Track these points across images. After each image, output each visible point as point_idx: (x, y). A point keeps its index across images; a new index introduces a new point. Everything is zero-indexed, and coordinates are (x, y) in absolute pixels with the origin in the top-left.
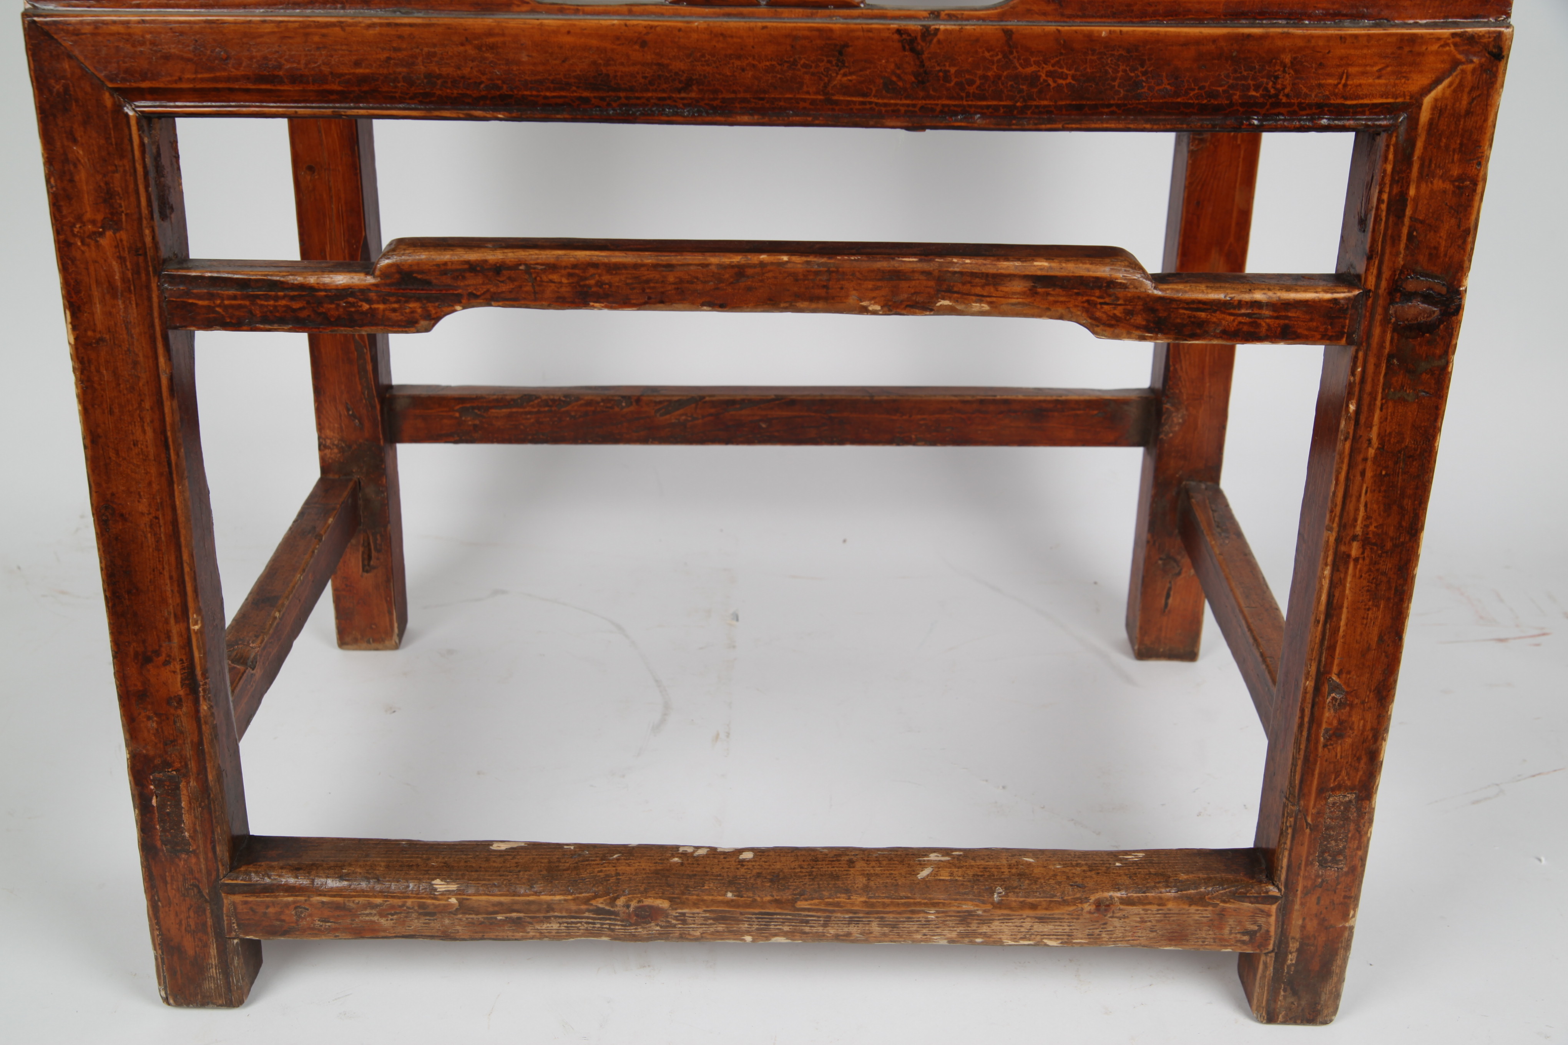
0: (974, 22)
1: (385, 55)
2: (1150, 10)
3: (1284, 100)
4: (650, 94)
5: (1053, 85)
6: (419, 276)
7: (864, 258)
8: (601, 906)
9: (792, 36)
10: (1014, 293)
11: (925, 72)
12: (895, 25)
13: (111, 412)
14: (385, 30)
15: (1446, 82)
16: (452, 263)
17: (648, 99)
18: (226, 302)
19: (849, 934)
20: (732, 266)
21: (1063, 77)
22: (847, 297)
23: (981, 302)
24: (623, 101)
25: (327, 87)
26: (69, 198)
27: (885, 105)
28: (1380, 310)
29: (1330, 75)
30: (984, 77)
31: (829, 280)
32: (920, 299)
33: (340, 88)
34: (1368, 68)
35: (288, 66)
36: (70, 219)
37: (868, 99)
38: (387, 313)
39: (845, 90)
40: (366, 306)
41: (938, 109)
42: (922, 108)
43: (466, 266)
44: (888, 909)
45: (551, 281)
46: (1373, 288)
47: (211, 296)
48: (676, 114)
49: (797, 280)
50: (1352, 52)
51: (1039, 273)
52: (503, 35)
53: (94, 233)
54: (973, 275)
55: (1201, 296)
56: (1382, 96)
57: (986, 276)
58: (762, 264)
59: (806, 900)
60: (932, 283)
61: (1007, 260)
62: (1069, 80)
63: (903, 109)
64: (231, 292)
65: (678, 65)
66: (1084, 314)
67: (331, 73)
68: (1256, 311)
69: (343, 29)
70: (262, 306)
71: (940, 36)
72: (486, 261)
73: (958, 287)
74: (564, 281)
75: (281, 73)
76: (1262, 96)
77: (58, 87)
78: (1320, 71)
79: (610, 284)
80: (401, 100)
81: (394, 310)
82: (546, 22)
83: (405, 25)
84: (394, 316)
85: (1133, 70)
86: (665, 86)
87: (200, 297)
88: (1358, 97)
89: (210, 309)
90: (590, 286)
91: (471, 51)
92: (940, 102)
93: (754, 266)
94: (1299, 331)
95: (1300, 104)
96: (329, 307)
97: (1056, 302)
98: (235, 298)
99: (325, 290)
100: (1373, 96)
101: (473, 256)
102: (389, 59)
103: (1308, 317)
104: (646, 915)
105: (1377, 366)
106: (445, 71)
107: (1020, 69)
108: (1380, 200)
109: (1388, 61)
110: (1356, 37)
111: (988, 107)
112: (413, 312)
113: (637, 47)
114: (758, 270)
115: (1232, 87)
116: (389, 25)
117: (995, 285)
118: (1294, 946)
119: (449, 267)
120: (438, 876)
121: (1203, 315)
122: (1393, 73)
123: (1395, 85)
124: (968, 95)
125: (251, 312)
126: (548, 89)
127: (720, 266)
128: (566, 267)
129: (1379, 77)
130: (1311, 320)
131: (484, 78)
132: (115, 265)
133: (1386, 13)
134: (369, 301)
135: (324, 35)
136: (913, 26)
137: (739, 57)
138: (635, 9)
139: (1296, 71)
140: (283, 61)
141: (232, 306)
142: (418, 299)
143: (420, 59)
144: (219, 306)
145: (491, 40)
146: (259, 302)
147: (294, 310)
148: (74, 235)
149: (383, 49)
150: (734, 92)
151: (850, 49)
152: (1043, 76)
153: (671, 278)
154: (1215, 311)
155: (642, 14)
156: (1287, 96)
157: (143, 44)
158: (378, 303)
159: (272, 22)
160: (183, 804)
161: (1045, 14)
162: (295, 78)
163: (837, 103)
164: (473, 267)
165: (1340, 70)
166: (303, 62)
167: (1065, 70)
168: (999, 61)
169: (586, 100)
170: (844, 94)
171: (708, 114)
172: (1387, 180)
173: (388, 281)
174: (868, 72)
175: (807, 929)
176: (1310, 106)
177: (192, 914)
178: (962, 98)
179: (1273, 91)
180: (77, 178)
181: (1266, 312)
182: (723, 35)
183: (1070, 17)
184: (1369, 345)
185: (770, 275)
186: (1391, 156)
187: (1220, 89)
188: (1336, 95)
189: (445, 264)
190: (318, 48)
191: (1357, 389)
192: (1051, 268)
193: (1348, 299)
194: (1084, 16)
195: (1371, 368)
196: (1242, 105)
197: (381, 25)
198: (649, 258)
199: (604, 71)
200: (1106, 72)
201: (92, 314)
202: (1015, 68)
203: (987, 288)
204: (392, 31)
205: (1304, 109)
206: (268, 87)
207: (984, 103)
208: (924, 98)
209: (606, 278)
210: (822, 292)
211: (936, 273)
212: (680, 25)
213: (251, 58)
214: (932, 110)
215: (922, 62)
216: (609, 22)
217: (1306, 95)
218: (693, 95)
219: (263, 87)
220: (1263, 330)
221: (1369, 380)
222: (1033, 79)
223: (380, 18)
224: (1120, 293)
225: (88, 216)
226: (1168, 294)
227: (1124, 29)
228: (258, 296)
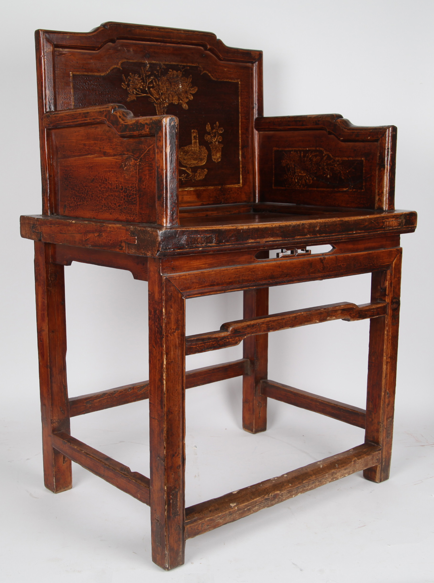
0: (329, 255)
1: (234, 276)
6: (238, 330)
7: (315, 310)
8: (266, 497)
11: (324, 267)
12: (319, 258)
13: (172, 382)
15: (396, 259)
18: (199, 345)
19: (312, 487)
20: (294, 316)
21: (345, 265)
23: (334, 317)
26: (169, 323)
28: (390, 307)
30: (333, 267)
34: (386, 258)
35: (216, 281)
36: (169, 329)
37: (316, 274)
39: (312, 273)
40: (228, 340)
41: (326, 275)
42: (323, 275)
43: (247, 326)
44: (319, 477)
45: (263, 327)
46: (389, 302)
47: (196, 344)
50: (384, 255)
51: (343, 308)
53: (173, 332)
55: (366, 309)
57: (335, 311)
59: (304, 480)
60: (326, 314)
64: (201, 342)
65: (285, 271)
67: (225, 282)
69: (227, 271)
70: (207, 345)
72: (250, 324)
75: (215, 283)
77: (170, 294)
78: (380, 259)
81: (233, 340)
82: (263, 264)
83: (239, 268)
84: (233, 342)
85: (354, 262)
86: (283, 276)
87: (194, 345)
88: (385, 263)
89: (196, 348)
90: (270, 326)
91: (250, 273)
92: (326, 273)
93: (298, 316)
94: (380, 313)
98: (201, 344)
99: (220, 338)
101: (248, 323)
102: (235, 277)
104: (275, 497)
105: (390, 319)
109: (388, 256)
116: (236, 269)
118: (384, 460)
119: (244, 327)
120: (230, 503)
124: (331, 271)
128: (266, 323)
131: (252, 279)
132: (177, 340)
134: (228, 339)
135: (224, 273)
136: (322, 257)
137: (295, 268)
138: (275, 259)
139: (376, 260)
141: (201, 346)
142: (238, 336)
144: (198, 347)
145: (254, 270)
146: (206, 344)
147: (213, 345)
148: (169, 333)
153: (284, 322)
156: (376, 265)
157: (188, 280)
158: (230, 339)
160: (178, 500)
161: (339, 252)
163: (310, 276)
164: (249, 326)
165: (382, 258)
167: (345, 263)
168: (335, 263)
171: (290, 282)
172: (389, 279)
173: (232, 333)
174: (315, 268)
175: (305, 489)
177: (177, 536)
180: (171, 318)
182: (292, 263)
183: (343, 252)
184: (389, 314)
186: (389, 275)
190: (222, 276)
191: (387, 324)
194: (345, 252)
197: (234, 269)
199: (273, 274)
200: (351, 263)
201: (171, 355)
203: (335, 313)
206: (212, 287)
207: (333, 273)
208: (324, 273)
211: (327, 312)
212: (285, 262)
213: (210, 280)
215: (324, 265)
216: (273, 263)
221: (389, 322)
225: (173, 327)
226: (361, 309)
227: (353, 254)
228: (206, 342)
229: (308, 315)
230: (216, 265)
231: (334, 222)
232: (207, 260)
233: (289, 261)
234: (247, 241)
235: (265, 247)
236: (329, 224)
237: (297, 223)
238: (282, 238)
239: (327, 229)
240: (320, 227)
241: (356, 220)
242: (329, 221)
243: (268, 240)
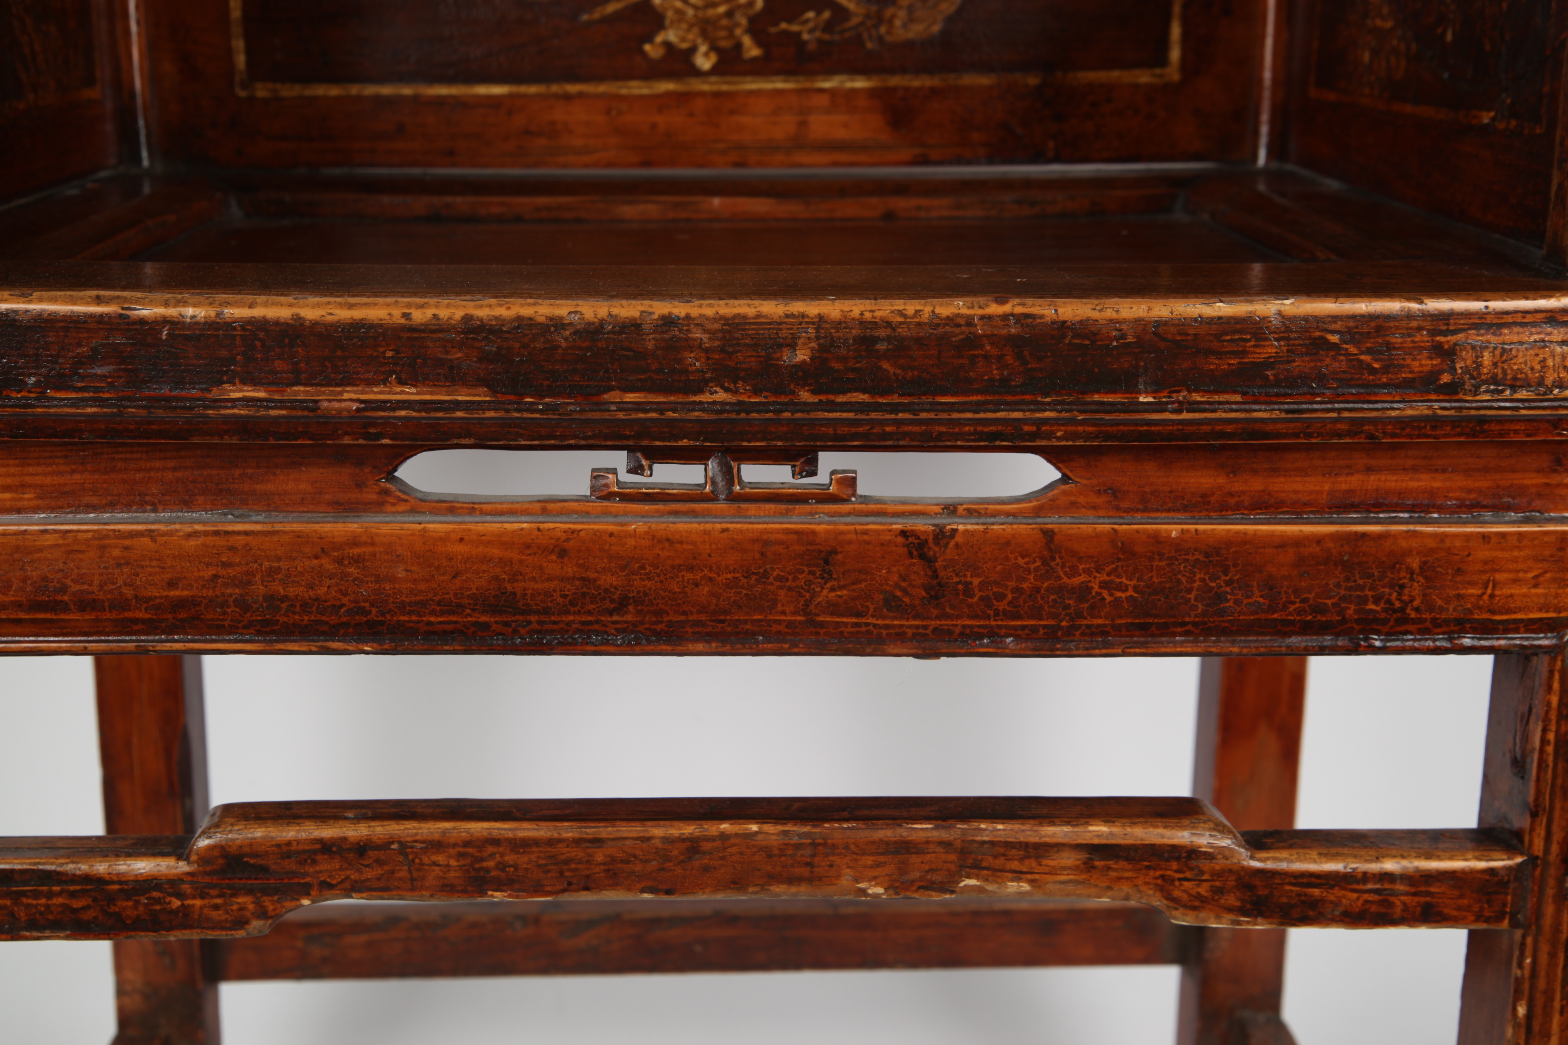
0: (1002, 519)
1: (211, 572)
2: (1232, 501)
3: (1413, 615)
4: (571, 618)
5: (1109, 599)
6: (252, 861)
7: (861, 825)
9: (762, 542)
10: (1063, 868)
11: (940, 585)
12: (898, 525)
14: (210, 540)
16: (298, 842)
17: (569, 624)
20: (682, 840)
21: (1123, 588)
22: (838, 877)
23: (1019, 880)
24: (535, 626)
25: (130, 615)
27: (887, 627)
28: (1551, 882)
29: (1472, 584)
30: (1018, 590)
31: (814, 855)
32: (936, 877)
33: (147, 616)
34: (1521, 575)
35: (76, 588)
37: (864, 620)
38: (206, 911)
39: (833, 608)
40: (176, 903)
41: (957, 631)
42: (935, 629)
43: (318, 846)
45: (435, 864)
46: (1541, 854)
48: (606, 643)
49: (770, 856)
50: (1499, 554)
51: (1096, 841)
52: (373, 544)
54: (1008, 845)
55: (1312, 867)
56: (1540, 610)
57: (1026, 846)
58: (723, 836)
60: (953, 857)
61: (1053, 824)
62: (1130, 593)
63: (910, 632)
65: (609, 580)
66: (1158, 894)
67: (136, 597)
68: (1387, 886)
69: (153, 540)
70: (28, 906)
71: (959, 539)
72: (345, 839)
73: (988, 861)
74: (453, 863)
75: (66, 598)
76: (1385, 610)
78: (1459, 579)
79: (516, 867)
80: (231, 630)
81: (216, 907)
82: (431, 526)
83: (239, 533)
84: (215, 915)
85: (1214, 578)
86: (591, 607)
88: (1509, 611)
90: (488, 870)
91: (328, 565)
92: (959, 622)
93: (712, 839)
94: (1446, 911)
95: (1433, 620)
96: (125, 905)
97: (1119, 879)
99: (120, 882)
100: (1529, 609)
101: (328, 832)
102: (216, 577)
103: (1456, 893)
105: (1552, 955)
106: (292, 591)
107: (1065, 579)
108: (1544, 741)
109: (1546, 565)
110: (1503, 535)
111: (1023, 627)
112: (242, 909)
113: (553, 557)
114: (718, 844)
115: (1343, 599)
116: (216, 533)
117: (1038, 858)
119: (294, 847)
121: (1316, 892)
122: (1554, 580)
123: (1557, 596)
124: (997, 613)
125: (12, 914)
126: (433, 613)
127: (666, 840)
128: (455, 845)
129: (1536, 586)
130: (1461, 896)
131: (345, 600)
133: (1537, 503)
134: (180, 896)
135: (126, 548)
136: (922, 525)
137: (691, 569)
139: (1427, 579)
140: (68, 582)
142: (250, 892)
143: (258, 576)
145: (356, 551)
146: (25, 900)
147: (75, 911)
149: (208, 565)
150: (684, 613)
151: (839, 557)
152: (1096, 588)
153: (599, 857)
154: (1332, 887)
155: (560, 513)
156: (1417, 610)
158: (194, 898)
159: (55, 531)
161: (1095, 508)
162: (85, 604)
163: (822, 625)
164: (326, 847)
165: (1485, 577)
166: (96, 583)
167: (1124, 580)
168: (1037, 569)
169: (486, 626)
170: (832, 614)
171: (649, 642)
172: (1553, 716)
173: (209, 868)
174: (863, 585)
176: (1446, 622)
178: (988, 617)
179: (1397, 604)
181: (1400, 887)
182: (669, 540)
183: (1127, 511)
184: (1539, 928)
185: (734, 850)
186: (1556, 685)
187: (1329, 602)
188: (1480, 608)
189: (289, 843)
190: (119, 565)
191: (1526, 986)
192: (1112, 834)
193: (1508, 869)
194: (1146, 510)
195: (1543, 958)
196: (1357, 621)
197: (206, 533)
198: (568, 831)
199: (509, 589)
200: (1179, 582)
202: (1060, 579)
203: (1027, 862)
204: (220, 542)
205: (1440, 626)
206: (48, 616)
207: (1019, 623)
208: (937, 618)
209: (510, 858)
210: (805, 871)
211: (958, 844)
212: (611, 528)
213: (24, 580)
214: (950, 632)
215: (935, 571)
216: (516, 526)
217: (1442, 609)
218: (629, 618)
219: (41, 616)
220: (1398, 911)
221: (1543, 973)
222: (1083, 592)
223: (204, 523)
224: (1205, 865)
226: (1270, 865)
227: (1201, 527)
228: (24, 894)
229: (798, 846)
230: (95, 500)
231: (950, 320)
232: (31, 470)
233: (637, 526)
234: (215, 393)
235: (379, 436)
236: (902, 331)
237: (615, 311)
238: (493, 391)
239: (886, 365)
240: (823, 348)
241: (1159, 323)
242: (901, 313)
243: (377, 394)
